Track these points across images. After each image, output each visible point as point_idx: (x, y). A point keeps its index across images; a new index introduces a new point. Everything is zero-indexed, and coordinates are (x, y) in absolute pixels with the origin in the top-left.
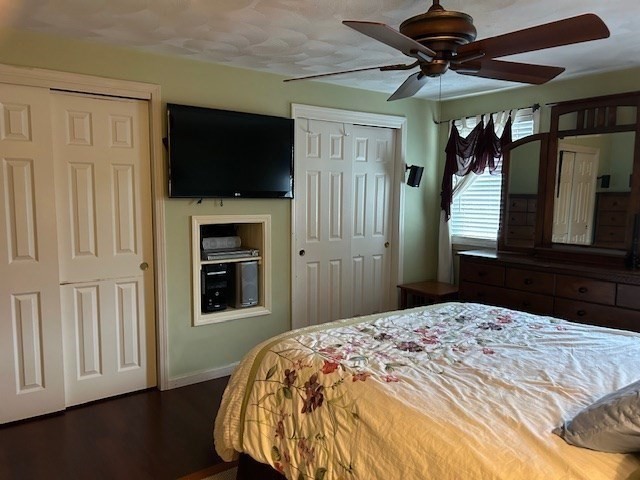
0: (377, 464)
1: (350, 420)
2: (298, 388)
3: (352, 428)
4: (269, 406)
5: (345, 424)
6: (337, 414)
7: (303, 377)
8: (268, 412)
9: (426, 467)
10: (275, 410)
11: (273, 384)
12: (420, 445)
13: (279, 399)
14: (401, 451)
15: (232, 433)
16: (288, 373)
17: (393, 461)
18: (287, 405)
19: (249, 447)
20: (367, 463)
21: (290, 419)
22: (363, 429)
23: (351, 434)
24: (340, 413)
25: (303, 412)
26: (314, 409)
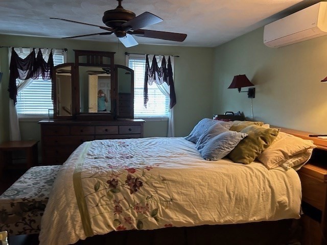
0: (183, 191)
1: (162, 183)
2: (123, 185)
3: (164, 185)
4: (104, 203)
5: (160, 186)
6: (154, 184)
7: (122, 180)
8: (105, 206)
9: (201, 181)
10: (109, 203)
11: (102, 191)
12: (195, 176)
13: (110, 197)
14: (190, 181)
15: (77, 233)
16: (109, 182)
17: (189, 186)
18: (119, 196)
19: (98, 230)
20: (178, 193)
21: (124, 200)
22: (170, 183)
23: (165, 188)
24: (155, 183)
25: (131, 193)
26: (139, 189)
